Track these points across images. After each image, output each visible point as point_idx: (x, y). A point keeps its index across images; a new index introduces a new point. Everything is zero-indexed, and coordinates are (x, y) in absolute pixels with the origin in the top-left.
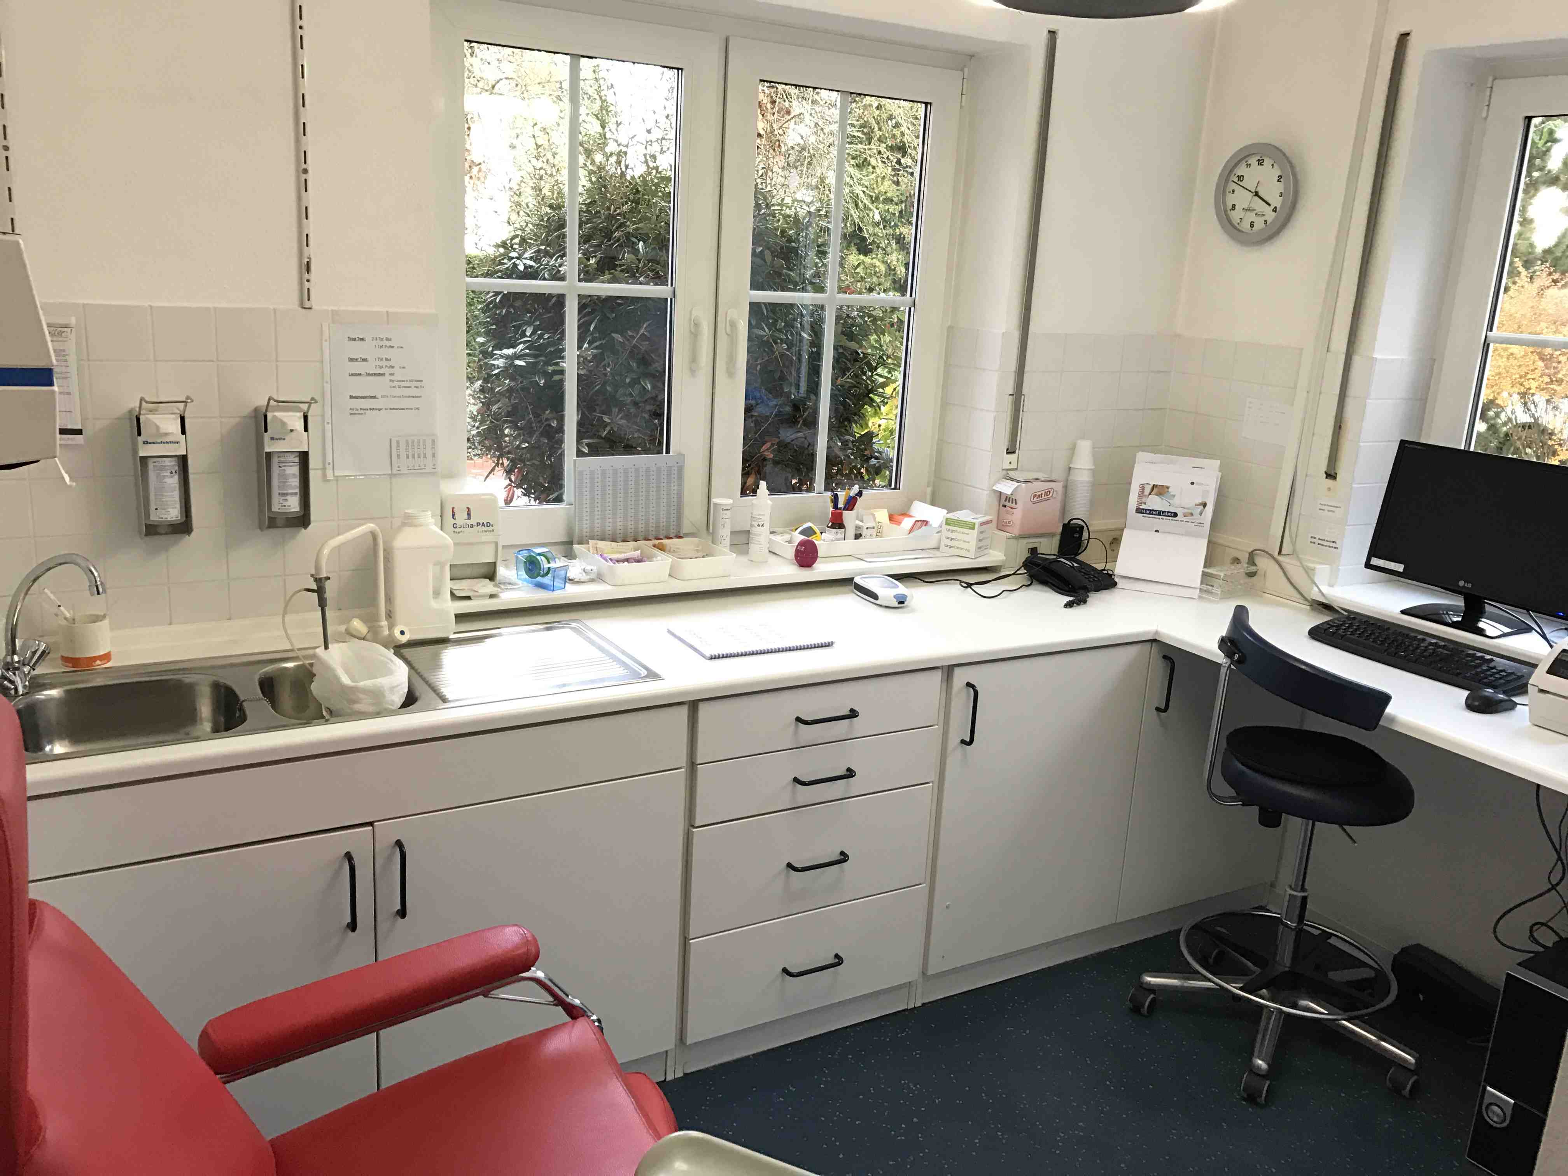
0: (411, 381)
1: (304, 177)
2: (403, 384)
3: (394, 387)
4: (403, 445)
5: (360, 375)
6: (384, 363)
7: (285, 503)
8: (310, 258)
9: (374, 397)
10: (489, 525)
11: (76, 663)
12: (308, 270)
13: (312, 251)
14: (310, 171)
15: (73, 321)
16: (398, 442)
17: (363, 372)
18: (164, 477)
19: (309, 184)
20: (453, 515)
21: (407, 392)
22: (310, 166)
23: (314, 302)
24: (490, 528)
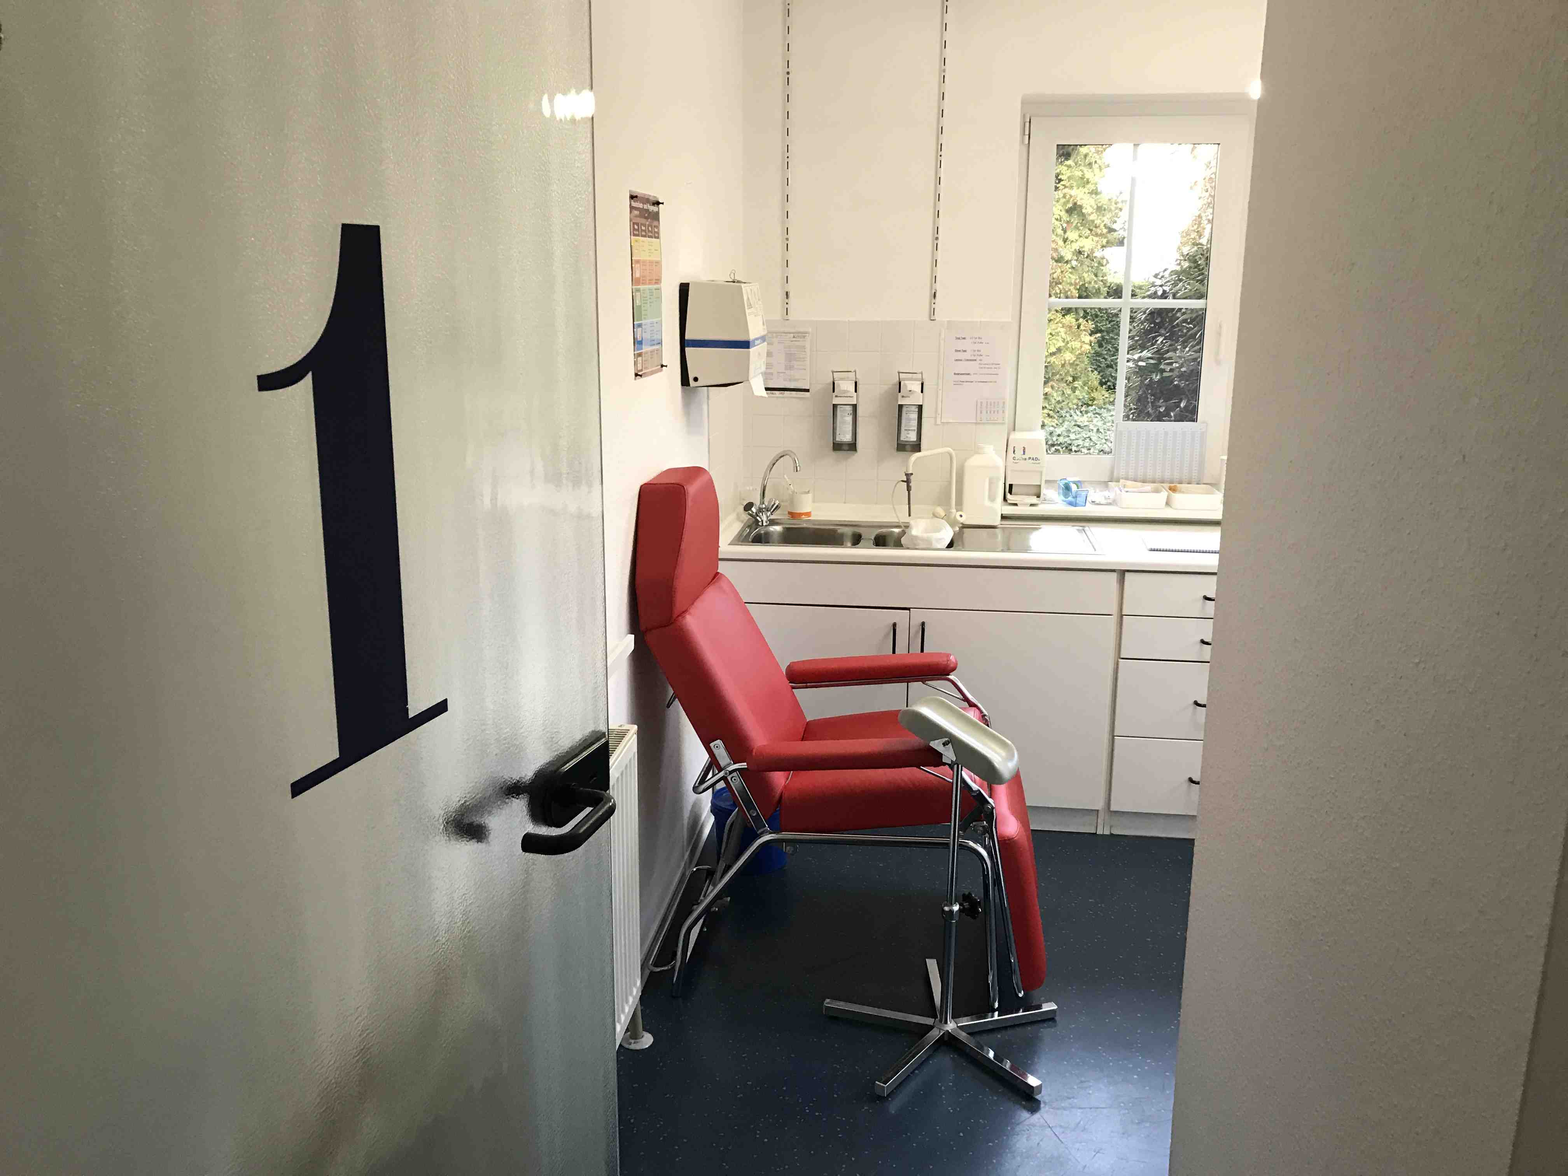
0: (993, 364)
1: (936, 242)
2: (987, 366)
3: (982, 368)
4: (984, 405)
5: (961, 360)
6: (976, 353)
7: (908, 436)
8: (936, 290)
9: (969, 374)
10: (1037, 459)
11: (792, 515)
12: (935, 296)
13: (938, 286)
14: (940, 239)
15: (810, 330)
16: (981, 403)
17: (963, 359)
18: (845, 416)
19: (939, 246)
20: (1014, 452)
21: (990, 371)
22: (940, 236)
23: (936, 317)
24: (1038, 462)
